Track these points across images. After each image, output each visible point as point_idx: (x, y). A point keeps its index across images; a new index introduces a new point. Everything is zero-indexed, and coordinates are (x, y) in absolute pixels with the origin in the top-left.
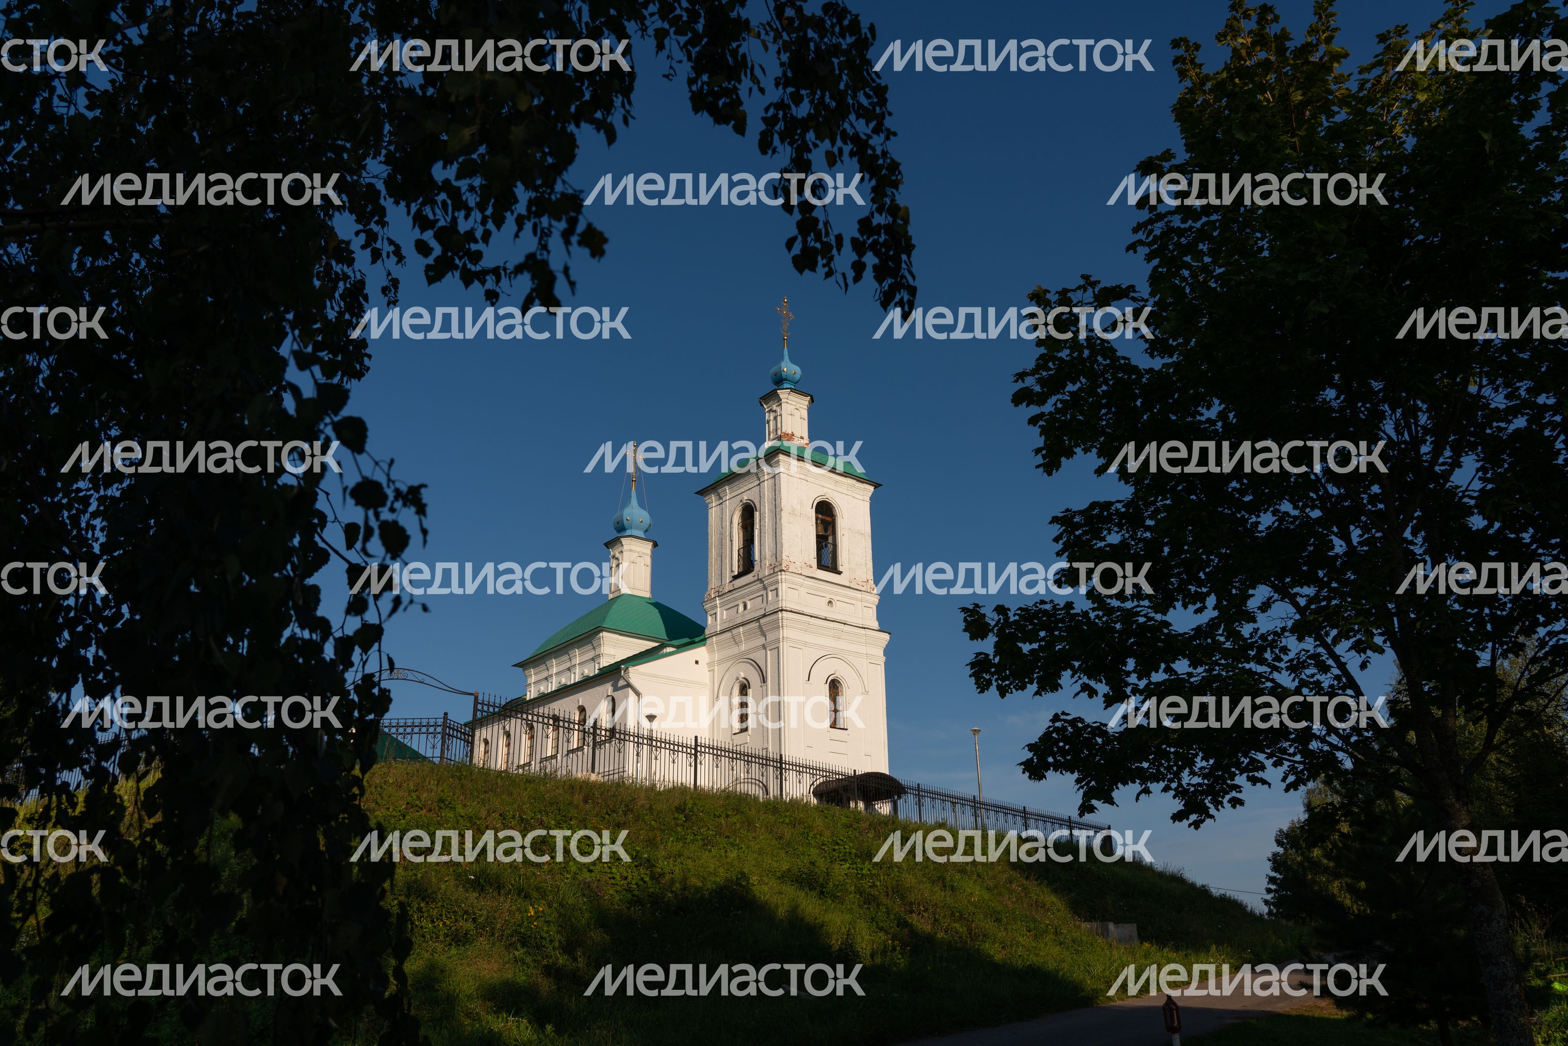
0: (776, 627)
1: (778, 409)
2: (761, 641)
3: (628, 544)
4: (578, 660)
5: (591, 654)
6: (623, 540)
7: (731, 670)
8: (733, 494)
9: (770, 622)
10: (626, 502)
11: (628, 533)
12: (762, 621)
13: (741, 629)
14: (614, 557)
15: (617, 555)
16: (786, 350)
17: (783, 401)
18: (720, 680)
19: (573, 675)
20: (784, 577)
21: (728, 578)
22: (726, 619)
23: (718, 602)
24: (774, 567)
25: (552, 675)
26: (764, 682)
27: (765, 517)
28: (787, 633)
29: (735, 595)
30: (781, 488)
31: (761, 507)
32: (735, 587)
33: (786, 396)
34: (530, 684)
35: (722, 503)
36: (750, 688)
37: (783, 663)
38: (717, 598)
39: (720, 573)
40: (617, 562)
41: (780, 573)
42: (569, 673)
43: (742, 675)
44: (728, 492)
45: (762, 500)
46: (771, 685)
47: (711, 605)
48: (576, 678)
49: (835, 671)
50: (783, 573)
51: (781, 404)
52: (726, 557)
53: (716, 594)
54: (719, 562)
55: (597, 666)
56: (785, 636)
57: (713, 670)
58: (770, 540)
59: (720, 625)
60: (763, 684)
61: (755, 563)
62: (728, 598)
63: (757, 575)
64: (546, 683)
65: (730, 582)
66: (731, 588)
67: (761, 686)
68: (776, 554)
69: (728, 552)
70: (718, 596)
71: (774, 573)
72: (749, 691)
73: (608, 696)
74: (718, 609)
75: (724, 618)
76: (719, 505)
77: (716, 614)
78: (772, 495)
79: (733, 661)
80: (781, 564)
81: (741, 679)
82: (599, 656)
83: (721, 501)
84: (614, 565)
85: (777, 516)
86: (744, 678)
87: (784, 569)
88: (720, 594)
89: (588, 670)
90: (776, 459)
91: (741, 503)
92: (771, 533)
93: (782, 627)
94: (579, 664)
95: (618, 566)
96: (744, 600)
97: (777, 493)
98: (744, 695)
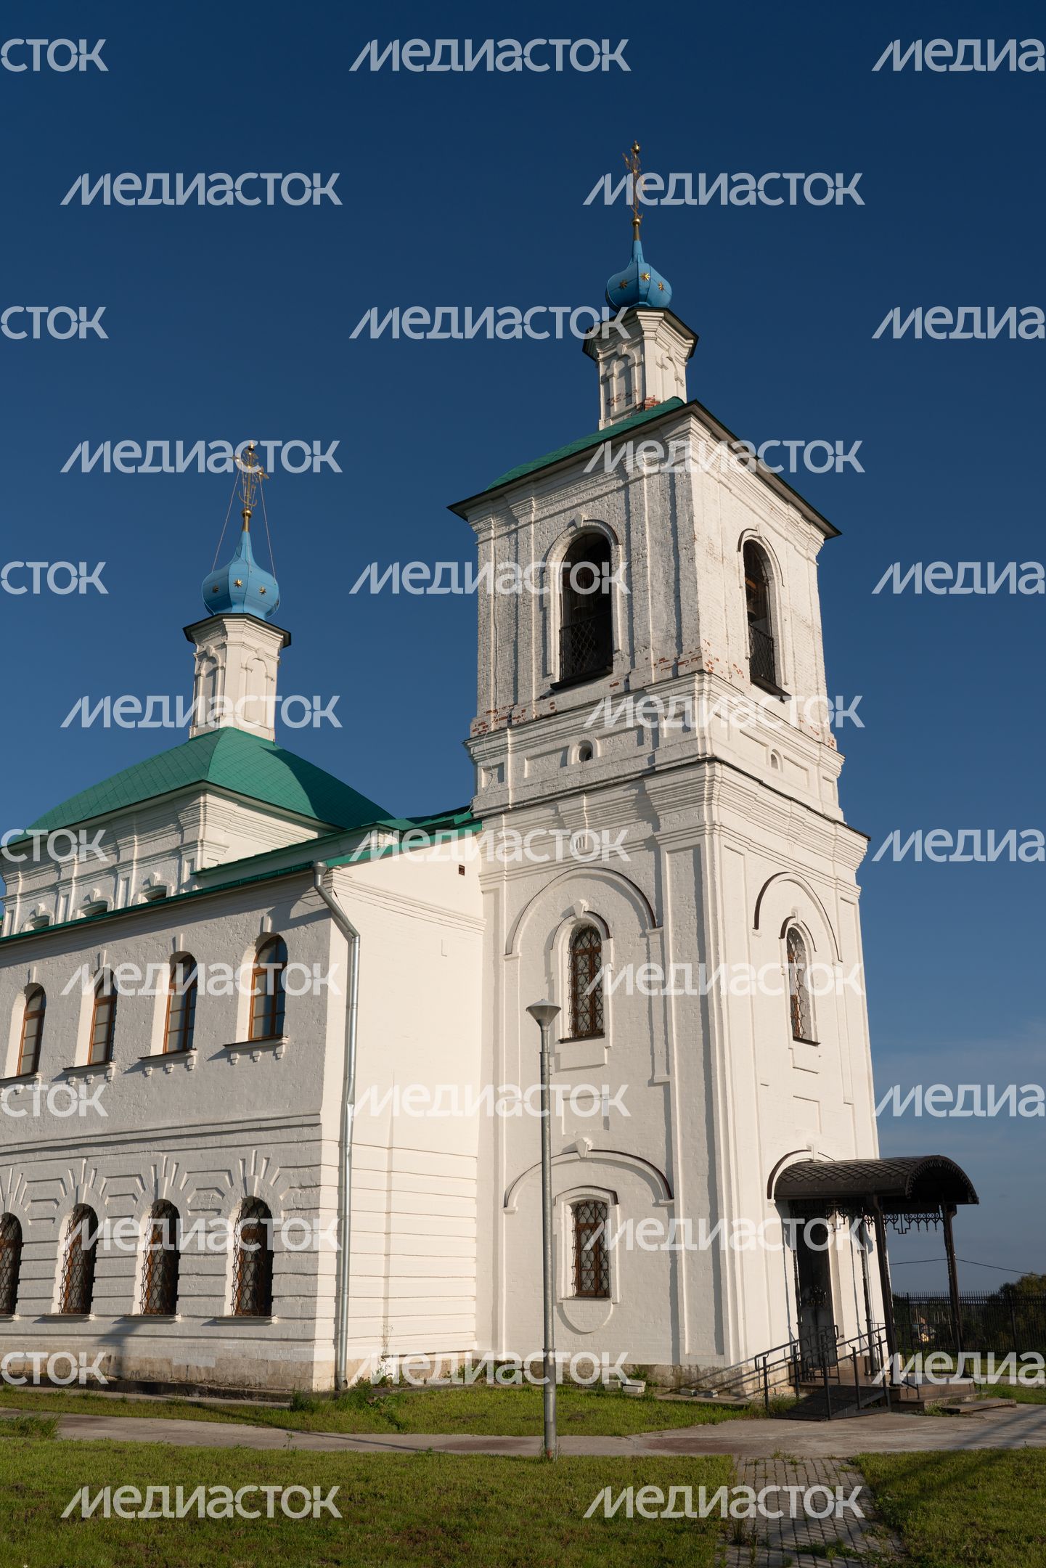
0: (696, 797)
1: (635, 354)
2: (645, 830)
3: (237, 631)
4: (136, 853)
5: (172, 841)
6: (230, 624)
7: (550, 893)
8: (546, 512)
9: (675, 788)
10: (231, 551)
11: (236, 609)
12: (651, 784)
13: (585, 800)
14: (204, 655)
15: (213, 652)
16: (638, 245)
17: (646, 334)
18: (517, 912)
19: (122, 884)
20: (706, 686)
21: (534, 686)
22: (531, 777)
23: (510, 740)
24: (677, 664)
25: (68, 882)
26: (654, 926)
27: (644, 556)
28: (720, 813)
29: (559, 726)
30: (690, 491)
31: (633, 534)
32: (558, 708)
33: (654, 325)
34: (13, 897)
35: (516, 531)
36: (608, 937)
37: (714, 883)
38: (509, 732)
39: (510, 678)
40: (212, 666)
41: (697, 677)
42: (113, 879)
43: (586, 905)
44: (534, 510)
45: (634, 519)
46: (676, 933)
47: (488, 745)
48: (132, 892)
49: (795, 910)
50: (706, 677)
51: (642, 342)
52: (529, 644)
53: (504, 723)
54: (508, 655)
55: (186, 867)
56: (715, 818)
57: (496, 893)
58: (660, 605)
59: (514, 790)
60: (648, 931)
61: (616, 656)
62: (540, 732)
63: (622, 682)
64: (53, 896)
65: (543, 697)
66: (548, 711)
67: (644, 935)
68: (679, 636)
69: (535, 633)
70: (512, 727)
71: (676, 676)
72: (604, 943)
73: (263, 934)
74: (509, 756)
75: (526, 775)
76: (509, 534)
77: (501, 767)
78: (661, 509)
79: (557, 873)
80: (699, 658)
81: (581, 915)
82: (193, 845)
83: (513, 527)
84: (203, 672)
85: (683, 553)
86: (589, 912)
87: (706, 669)
88: (514, 722)
89: (163, 874)
90: (681, 428)
91: (573, 528)
92: (661, 588)
93: (710, 799)
94: (140, 861)
95: (213, 673)
96: (585, 737)
97: (679, 501)
98: (585, 951)
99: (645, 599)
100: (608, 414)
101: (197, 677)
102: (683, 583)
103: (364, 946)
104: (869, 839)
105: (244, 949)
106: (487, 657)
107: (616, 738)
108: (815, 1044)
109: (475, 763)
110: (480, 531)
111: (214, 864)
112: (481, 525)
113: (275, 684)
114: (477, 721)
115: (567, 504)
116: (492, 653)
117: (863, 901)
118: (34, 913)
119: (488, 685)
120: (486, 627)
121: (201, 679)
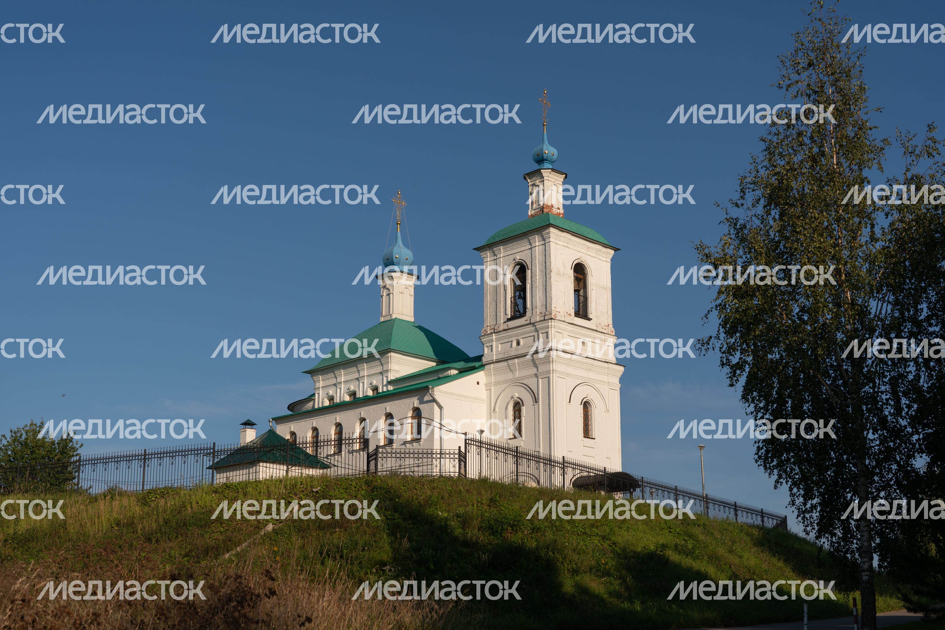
0: (548, 362)
2: (534, 371)
4: (366, 372)
5: (379, 369)
7: (507, 391)
8: (507, 253)
10: (393, 241)
12: (535, 356)
13: (516, 360)
14: (384, 287)
15: (388, 286)
16: (545, 134)
17: (545, 178)
18: (497, 397)
19: (361, 384)
20: (553, 324)
21: (502, 319)
22: (501, 351)
23: (494, 337)
24: (545, 315)
25: (340, 383)
26: (536, 402)
27: (536, 275)
28: (555, 366)
29: (509, 334)
30: (550, 254)
31: (533, 267)
32: (510, 327)
33: (548, 174)
34: (319, 388)
35: (496, 259)
36: (523, 406)
37: (553, 389)
38: (494, 334)
39: (495, 314)
40: (388, 292)
41: (550, 321)
42: (358, 382)
43: (517, 395)
44: (502, 251)
45: (533, 261)
46: (542, 405)
47: (487, 339)
48: (365, 388)
49: (587, 395)
50: (553, 321)
51: (543, 181)
52: (500, 303)
53: (492, 331)
54: (494, 306)
55: (385, 379)
56: (554, 369)
57: (490, 390)
58: (541, 294)
59: (496, 355)
60: (535, 404)
61: (527, 310)
62: (504, 335)
63: (529, 320)
64: (334, 388)
65: (505, 322)
66: (506, 328)
67: (533, 405)
68: (546, 305)
69: (502, 299)
70: (495, 333)
71: (545, 320)
72: (522, 407)
73: (414, 407)
74: (494, 343)
75: (499, 350)
76: (494, 260)
77: (492, 346)
78: (542, 258)
79: (508, 384)
80: (551, 314)
81: (516, 399)
82: (387, 371)
83: (495, 258)
84: (385, 294)
85: (548, 276)
86: (518, 398)
87: (553, 317)
88: (496, 331)
89: (376, 381)
90: (547, 231)
91: (514, 262)
92: (541, 288)
93: (552, 362)
94: (367, 376)
95: (389, 295)
96: (517, 338)
97: (547, 257)
98: (517, 410)
99: (536, 291)
100: (532, 208)
101: (382, 296)
102: (547, 286)
103: (445, 411)
104: (624, 367)
105: (408, 412)
106: (487, 306)
107: (527, 339)
108: (594, 439)
109: (483, 344)
110: (484, 258)
111: (395, 378)
112: (485, 256)
113: (413, 297)
114: (484, 329)
115: (513, 252)
116: (489, 305)
117: (621, 389)
118: (327, 394)
119: (487, 316)
120: (487, 295)
121: (384, 297)
